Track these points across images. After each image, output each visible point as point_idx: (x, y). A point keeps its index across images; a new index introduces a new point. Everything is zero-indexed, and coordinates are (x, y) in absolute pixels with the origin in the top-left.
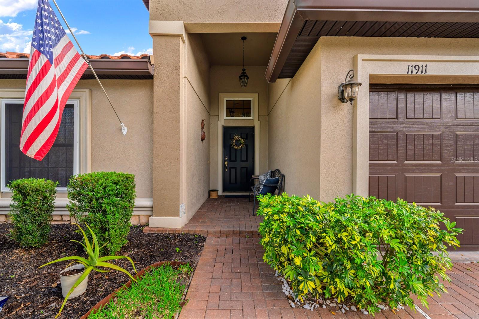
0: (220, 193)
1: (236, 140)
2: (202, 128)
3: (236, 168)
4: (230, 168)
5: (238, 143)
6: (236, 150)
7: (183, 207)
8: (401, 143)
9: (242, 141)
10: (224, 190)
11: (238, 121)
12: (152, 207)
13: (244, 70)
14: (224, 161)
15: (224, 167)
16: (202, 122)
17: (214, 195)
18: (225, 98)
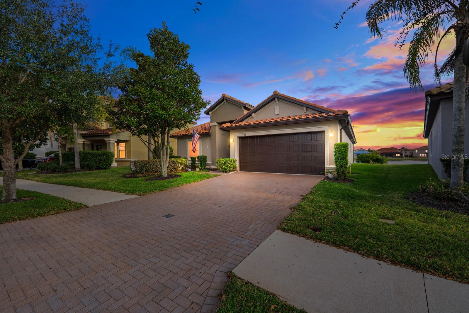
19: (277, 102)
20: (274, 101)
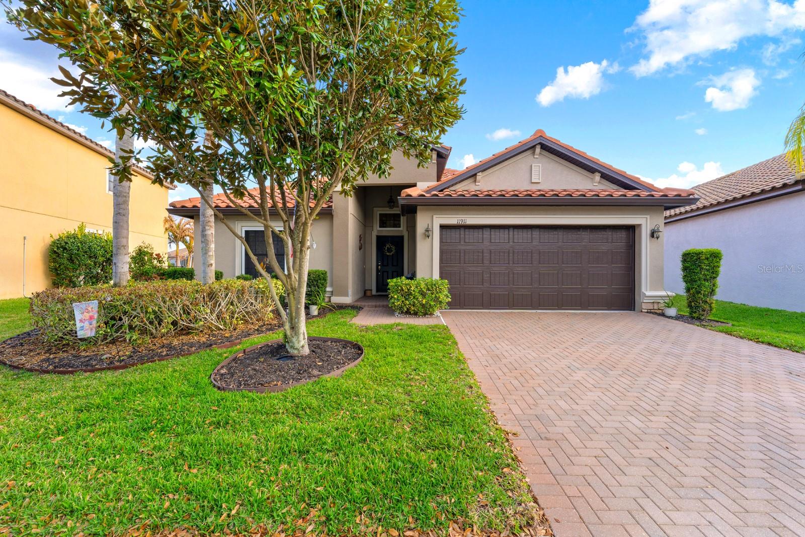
0: (374, 292)
1: (388, 248)
2: (360, 241)
3: (388, 272)
4: (383, 272)
5: (389, 250)
6: (388, 256)
7: (350, 292)
8: (462, 254)
9: (393, 248)
10: (377, 291)
11: (389, 231)
12: (332, 292)
13: (391, 196)
14: (377, 266)
15: (378, 271)
16: (360, 236)
17: (368, 293)
18: (378, 212)
19: (537, 157)
20: (529, 152)
